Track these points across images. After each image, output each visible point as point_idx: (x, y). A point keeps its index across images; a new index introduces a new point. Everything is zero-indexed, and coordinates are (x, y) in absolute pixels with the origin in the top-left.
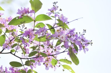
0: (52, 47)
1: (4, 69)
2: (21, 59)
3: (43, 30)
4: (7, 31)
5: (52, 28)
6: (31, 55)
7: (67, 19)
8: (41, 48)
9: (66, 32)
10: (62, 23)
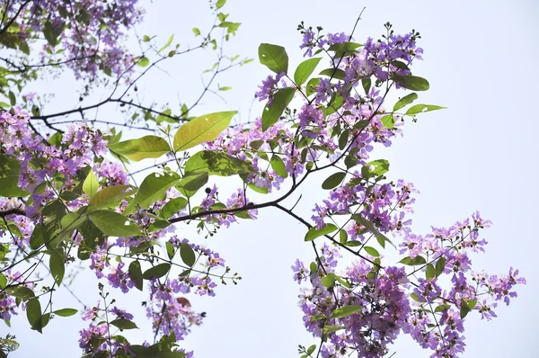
0: (363, 102)
1: (324, 205)
2: (333, 164)
3: (324, 88)
4: (272, 144)
5: (334, 72)
6: (342, 145)
7: (342, 35)
8: (348, 118)
9: (361, 57)
10: (342, 47)
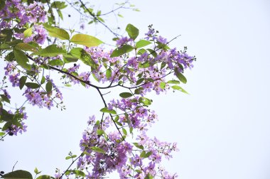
0: (157, 71)
1: (116, 102)
2: (129, 88)
3: (144, 56)
4: (111, 64)
5: (153, 52)
6: (138, 82)
7: (165, 39)
8: (147, 74)
9: (168, 53)
10: (162, 45)
